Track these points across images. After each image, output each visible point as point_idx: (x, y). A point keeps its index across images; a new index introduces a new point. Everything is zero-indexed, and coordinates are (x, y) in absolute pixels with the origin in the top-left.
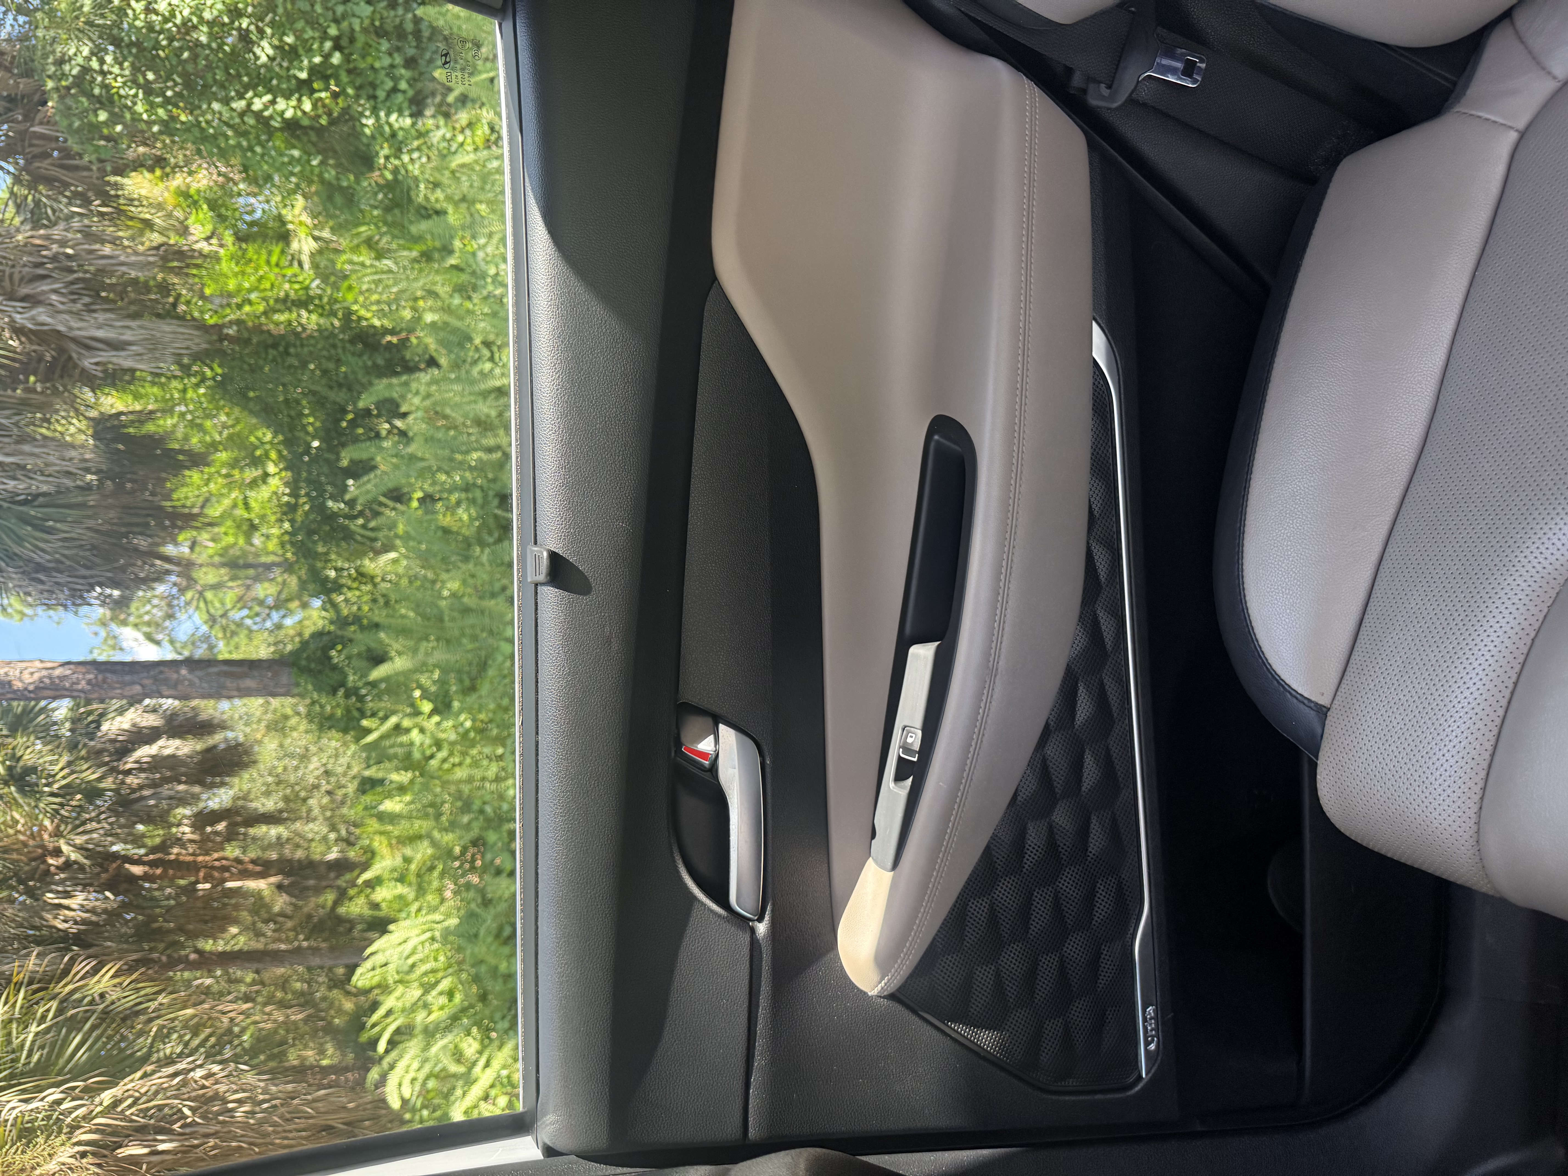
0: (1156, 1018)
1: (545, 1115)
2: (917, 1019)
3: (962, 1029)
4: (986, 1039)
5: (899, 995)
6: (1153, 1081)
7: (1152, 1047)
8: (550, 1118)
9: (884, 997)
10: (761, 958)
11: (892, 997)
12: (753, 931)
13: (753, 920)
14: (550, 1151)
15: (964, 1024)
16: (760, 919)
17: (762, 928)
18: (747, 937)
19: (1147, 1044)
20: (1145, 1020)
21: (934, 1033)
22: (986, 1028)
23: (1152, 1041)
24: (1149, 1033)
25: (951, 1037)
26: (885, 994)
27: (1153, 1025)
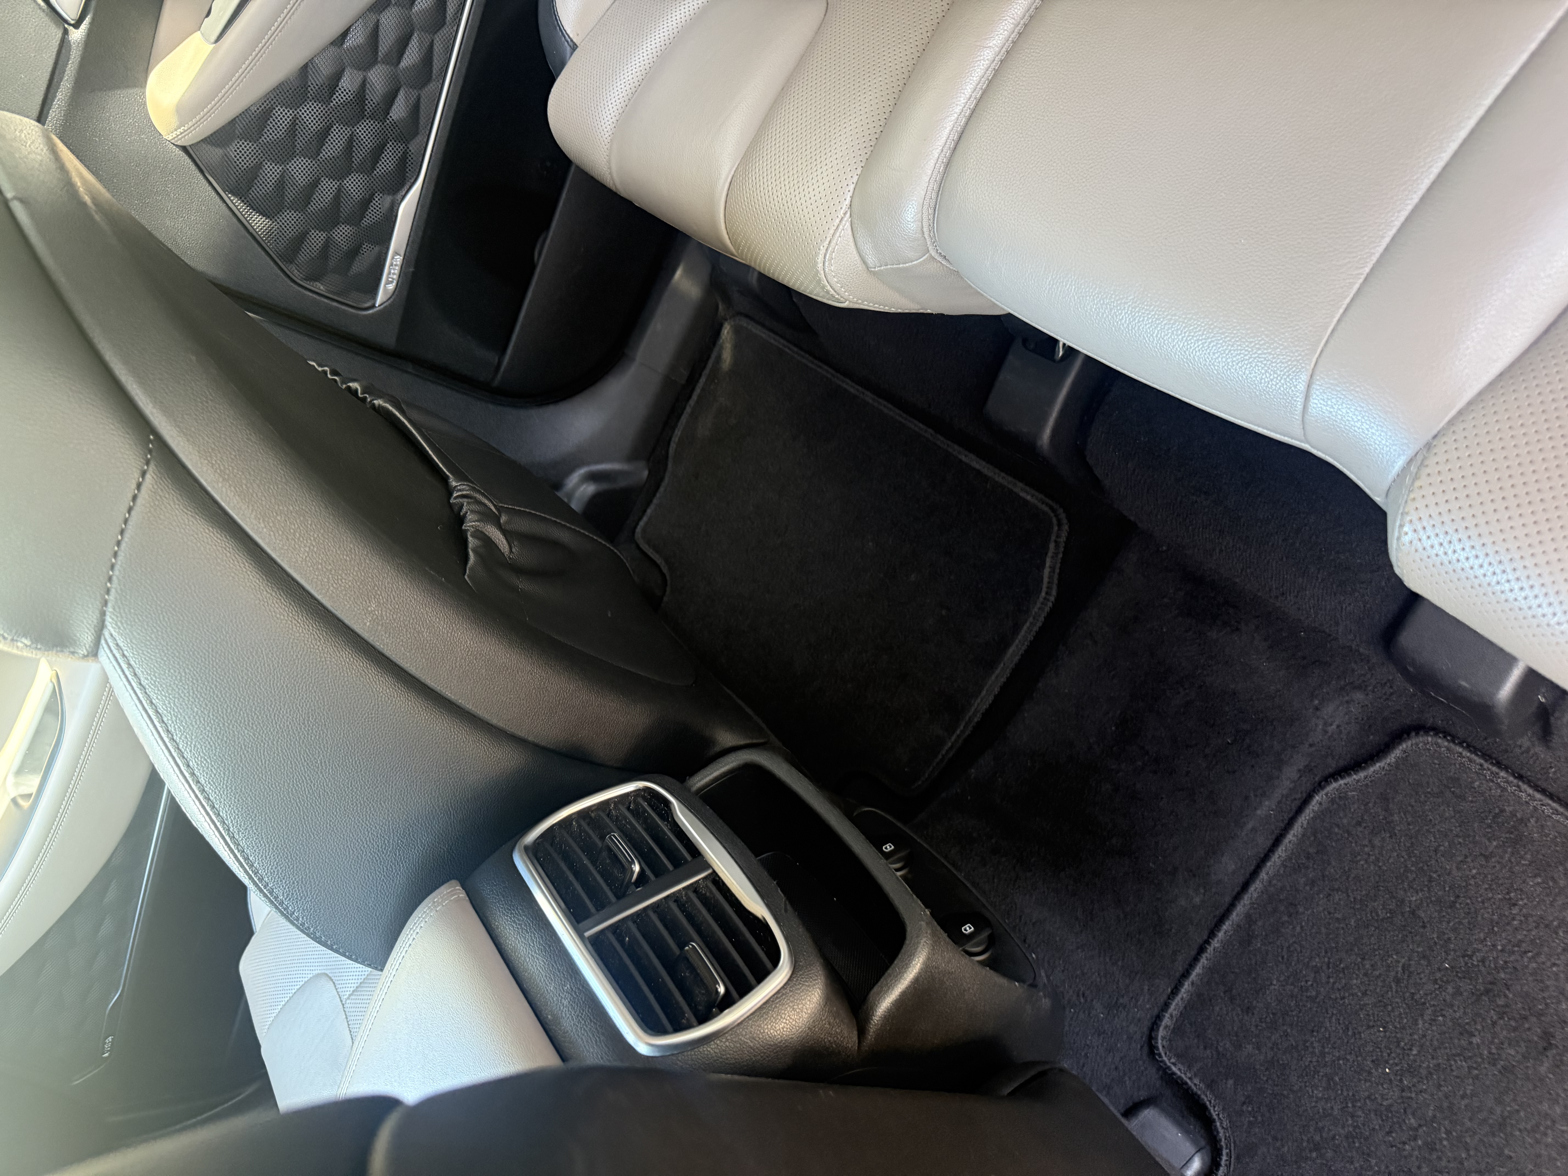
0: (401, 266)
2: (201, 177)
3: (239, 204)
4: (258, 222)
5: (189, 149)
6: (387, 311)
7: (391, 287)
9: (176, 145)
11: (184, 148)
12: (66, 31)
13: (69, 23)
15: (242, 201)
16: (77, 26)
17: (75, 35)
19: (388, 283)
20: (391, 265)
21: (216, 197)
22: (261, 214)
23: (392, 282)
24: (391, 276)
25: (227, 205)
26: (179, 143)
27: (396, 270)
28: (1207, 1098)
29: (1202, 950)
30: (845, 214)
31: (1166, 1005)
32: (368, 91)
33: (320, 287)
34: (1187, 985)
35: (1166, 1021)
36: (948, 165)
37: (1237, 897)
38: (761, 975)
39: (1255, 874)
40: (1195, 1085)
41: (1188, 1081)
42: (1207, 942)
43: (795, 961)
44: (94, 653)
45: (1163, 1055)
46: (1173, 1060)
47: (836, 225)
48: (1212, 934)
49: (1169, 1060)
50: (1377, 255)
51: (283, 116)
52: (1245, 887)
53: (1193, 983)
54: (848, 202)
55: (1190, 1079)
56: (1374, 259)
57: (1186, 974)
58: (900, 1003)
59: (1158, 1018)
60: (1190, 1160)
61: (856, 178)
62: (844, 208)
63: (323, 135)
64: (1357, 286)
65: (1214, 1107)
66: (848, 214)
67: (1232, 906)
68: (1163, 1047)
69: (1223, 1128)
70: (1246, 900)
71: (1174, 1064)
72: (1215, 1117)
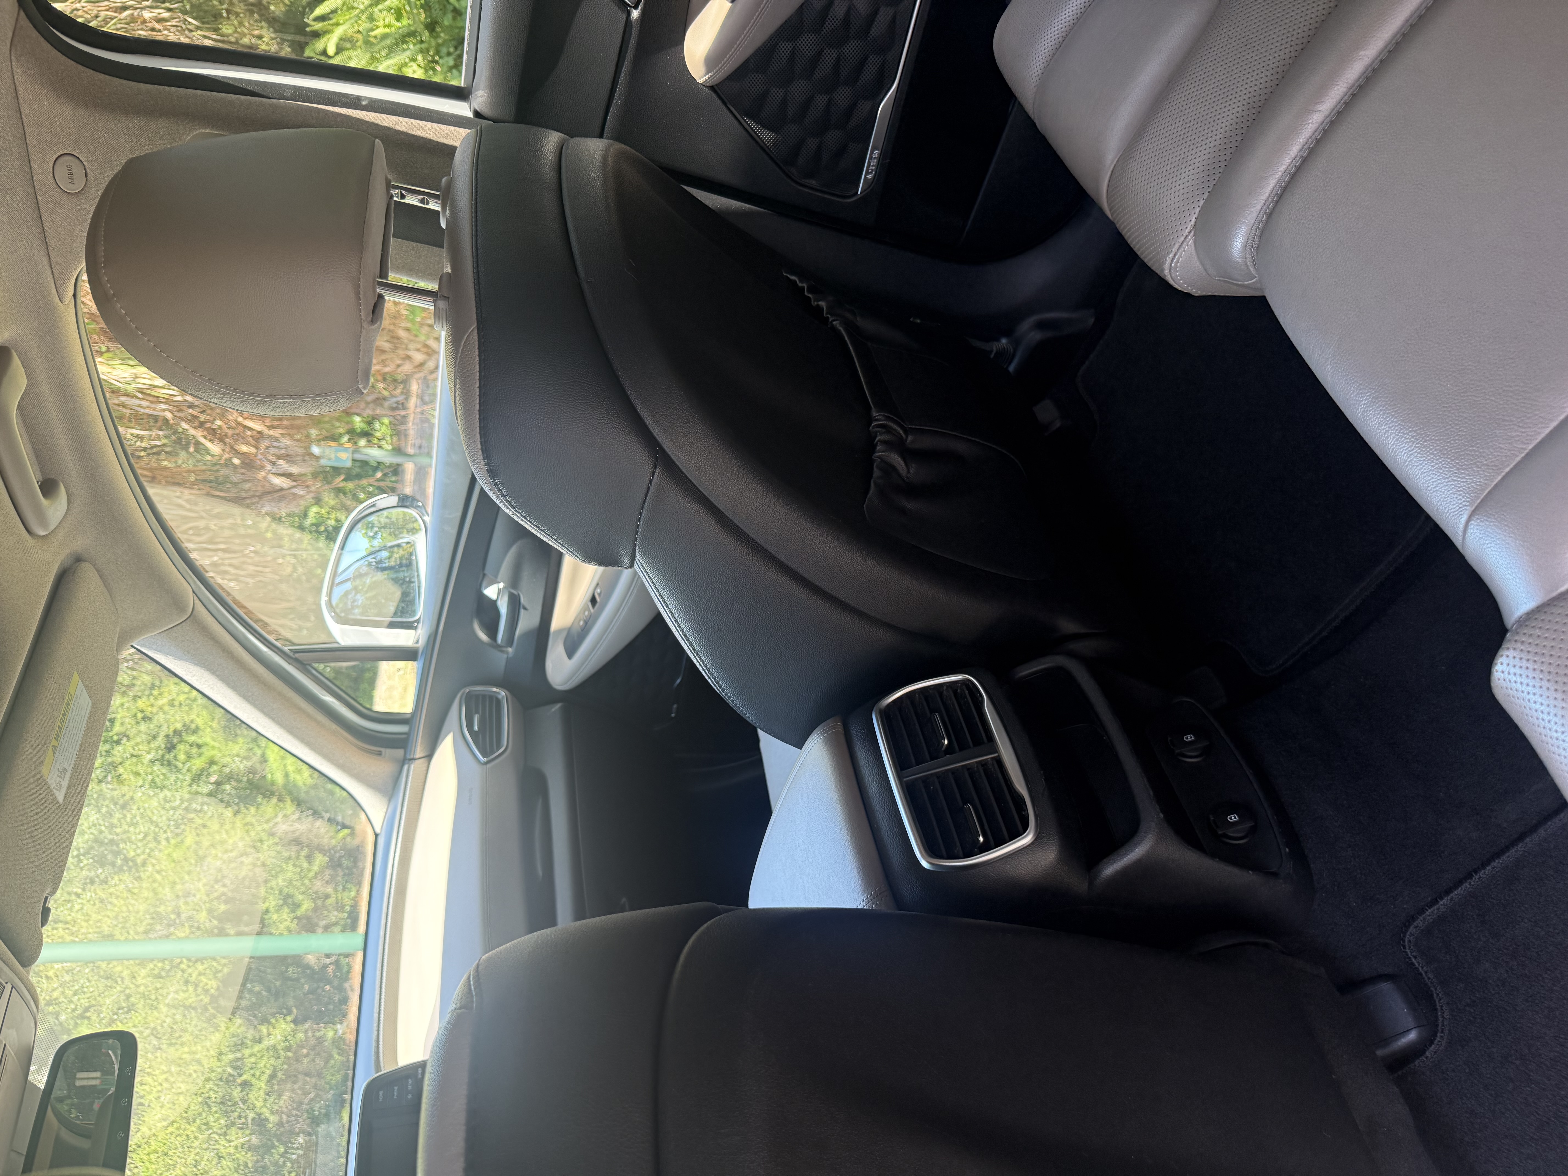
0: (879, 159)
1: (477, 90)
2: (724, 108)
3: (752, 124)
4: (766, 136)
5: (716, 88)
6: (865, 198)
7: (870, 176)
8: (481, 93)
9: (707, 87)
10: (631, 34)
11: (712, 88)
12: (629, 14)
13: (631, 7)
14: (477, 114)
15: (755, 122)
16: (636, 7)
17: (635, 14)
18: (624, 17)
19: (867, 173)
20: (871, 158)
21: (735, 122)
22: (768, 129)
23: (871, 173)
24: (871, 168)
25: (744, 127)
26: (708, 84)
27: (874, 162)
28: (1438, 992)
29: (1469, 876)
30: (1190, 232)
31: (1422, 911)
32: (851, 17)
33: (813, 182)
34: (1446, 900)
35: (1419, 922)
36: (1270, 215)
37: (1514, 843)
38: (1015, 835)
39: (1534, 829)
40: (1429, 978)
41: (1423, 974)
42: (1476, 871)
43: (1040, 833)
44: (631, 565)
45: (1407, 947)
46: (1414, 954)
47: (1185, 235)
48: (1484, 865)
49: (1412, 953)
50: (1543, 435)
51: (785, 48)
52: (1521, 837)
53: (1451, 899)
54: (1193, 223)
55: (1426, 972)
56: (1539, 438)
57: (1448, 892)
58: (1125, 872)
59: (1413, 918)
60: (1409, 1031)
61: (1202, 202)
62: (1189, 228)
63: (817, 57)
64: (1518, 459)
65: (1440, 1000)
66: (1192, 233)
67: (1507, 848)
68: (1410, 941)
69: (1443, 1017)
70: (1520, 847)
71: (1415, 957)
72: (1439, 1008)
